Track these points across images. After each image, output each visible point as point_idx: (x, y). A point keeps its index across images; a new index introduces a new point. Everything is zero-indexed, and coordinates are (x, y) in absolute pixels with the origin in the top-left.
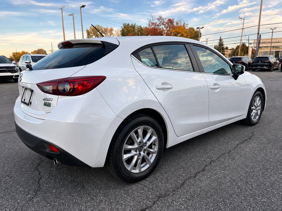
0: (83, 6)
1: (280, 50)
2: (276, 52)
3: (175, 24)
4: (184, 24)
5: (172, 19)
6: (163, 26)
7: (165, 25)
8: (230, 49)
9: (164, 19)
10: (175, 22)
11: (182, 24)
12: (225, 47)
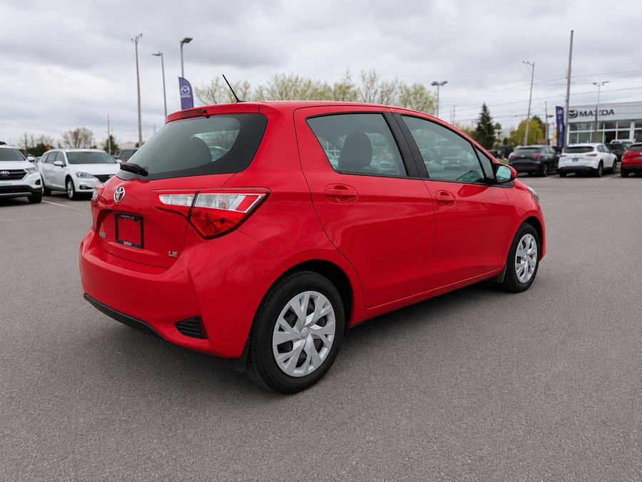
0: (187, 40)
1: (617, 130)
12: (494, 124)
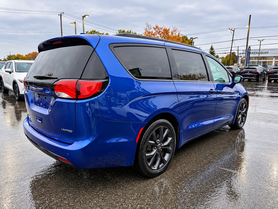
1: (267, 61)
2: (263, 62)
3: (170, 34)
4: (179, 34)
5: (167, 29)
6: (159, 36)
7: (160, 34)
8: (220, 58)
9: (160, 29)
10: (170, 32)
11: (177, 34)
